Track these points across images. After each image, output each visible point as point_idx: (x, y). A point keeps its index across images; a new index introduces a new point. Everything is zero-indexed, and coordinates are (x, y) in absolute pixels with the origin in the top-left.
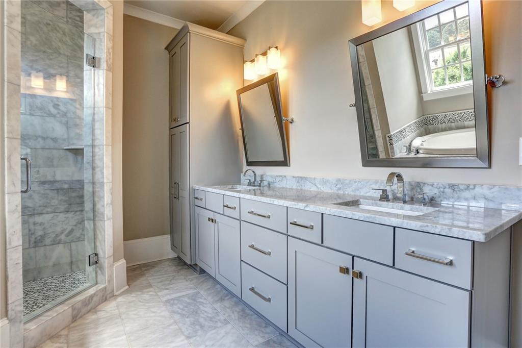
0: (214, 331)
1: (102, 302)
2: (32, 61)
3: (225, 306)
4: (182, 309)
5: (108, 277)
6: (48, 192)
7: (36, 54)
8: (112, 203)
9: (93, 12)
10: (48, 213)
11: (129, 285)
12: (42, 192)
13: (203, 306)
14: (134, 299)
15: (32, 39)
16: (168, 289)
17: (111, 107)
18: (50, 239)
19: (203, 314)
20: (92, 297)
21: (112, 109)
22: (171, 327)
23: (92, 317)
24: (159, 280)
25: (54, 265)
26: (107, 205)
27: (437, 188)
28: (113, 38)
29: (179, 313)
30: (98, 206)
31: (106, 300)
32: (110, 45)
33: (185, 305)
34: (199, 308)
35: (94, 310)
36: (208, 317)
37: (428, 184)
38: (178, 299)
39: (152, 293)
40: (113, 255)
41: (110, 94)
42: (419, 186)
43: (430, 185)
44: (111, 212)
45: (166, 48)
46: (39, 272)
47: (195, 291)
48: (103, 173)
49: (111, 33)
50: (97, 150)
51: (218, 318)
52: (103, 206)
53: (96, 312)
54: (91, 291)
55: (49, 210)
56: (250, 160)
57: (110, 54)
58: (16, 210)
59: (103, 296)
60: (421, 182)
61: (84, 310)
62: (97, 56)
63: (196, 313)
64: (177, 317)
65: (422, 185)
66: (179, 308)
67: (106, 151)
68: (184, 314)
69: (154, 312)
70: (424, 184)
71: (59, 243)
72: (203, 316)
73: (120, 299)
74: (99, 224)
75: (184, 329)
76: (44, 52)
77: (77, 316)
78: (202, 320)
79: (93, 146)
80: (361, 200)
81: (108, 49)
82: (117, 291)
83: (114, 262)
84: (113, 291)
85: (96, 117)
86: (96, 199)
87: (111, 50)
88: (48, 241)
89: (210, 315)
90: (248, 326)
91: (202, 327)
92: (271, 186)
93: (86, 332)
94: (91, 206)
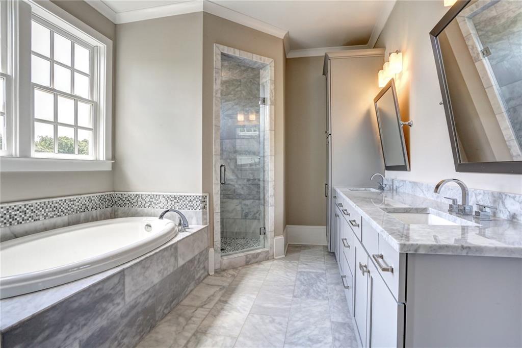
0: (314, 300)
1: (265, 260)
2: (244, 106)
3: (335, 289)
4: (305, 280)
5: (270, 245)
6: (251, 186)
7: (246, 101)
8: (275, 195)
9: (263, 69)
10: (250, 199)
11: (286, 256)
12: (248, 185)
13: (320, 283)
14: (282, 264)
15: (243, 92)
16: (307, 265)
17: (274, 129)
18: (251, 216)
19: (316, 287)
20: (258, 254)
21: (275, 131)
22: (290, 287)
23: (256, 266)
24: (306, 258)
25: (253, 233)
26: (271, 196)
27: (518, 201)
28: (275, 82)
29: (301, 281)
30: (266, 197)
31: (268, 259)
32: (273, 87)
33: (309, 278)
34: (316, 283)
35: (258, 262)
36: (317, 290)
37: (510, 196)
38: (308, 273)
39: (295, 264)
40: (275, 231)
41: (274, 120)
42: (500, 198)
43: (512, 197)
44: (274, 200)
45: (323, 74)
46: (246, 235)
47: (324, 272)
48: (268, 175)
49: (273, 79)
50: (266, 159)
51: (324, 294)
52: (268, 197)
53: (259, 264)
54: (259, 251)
55: (251, 197)
56: (388, 165)
57: (272, 93)
58: (218, 193)
59: (266, 256)
60: (504, 193)
61: (253, 261)
62: (266, 97)
63: (312, 285)
64: (298, 283)
65: (504, 196)
66: (304, 278)
67: (271, 159)
68: (303, 283)
69: (287, 275)
70: (506, 195)
71: (255, 219)
72: (314, 288)
73: (275, 262)
74: (266, 207)
75: (296, 291)
76: (249, 99)
77: (248, 263)
78: (311, 291)
79: (264, 156)
80: (430, 209)
81: (271, 91)
82: (276, 256)
83: (275, 236)
84: (273, 255)
85: (265, 137)
86: (265, 192)
87: (273, 91)
88: (250, 217)
89: (319, 290)
90: (340, 307)
91: (308, 294)
92: (398, 190)
93: (248, 272)
94: (263, 196)
